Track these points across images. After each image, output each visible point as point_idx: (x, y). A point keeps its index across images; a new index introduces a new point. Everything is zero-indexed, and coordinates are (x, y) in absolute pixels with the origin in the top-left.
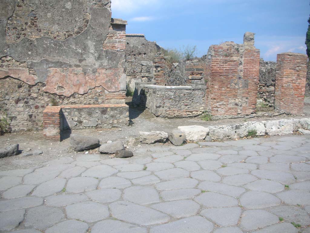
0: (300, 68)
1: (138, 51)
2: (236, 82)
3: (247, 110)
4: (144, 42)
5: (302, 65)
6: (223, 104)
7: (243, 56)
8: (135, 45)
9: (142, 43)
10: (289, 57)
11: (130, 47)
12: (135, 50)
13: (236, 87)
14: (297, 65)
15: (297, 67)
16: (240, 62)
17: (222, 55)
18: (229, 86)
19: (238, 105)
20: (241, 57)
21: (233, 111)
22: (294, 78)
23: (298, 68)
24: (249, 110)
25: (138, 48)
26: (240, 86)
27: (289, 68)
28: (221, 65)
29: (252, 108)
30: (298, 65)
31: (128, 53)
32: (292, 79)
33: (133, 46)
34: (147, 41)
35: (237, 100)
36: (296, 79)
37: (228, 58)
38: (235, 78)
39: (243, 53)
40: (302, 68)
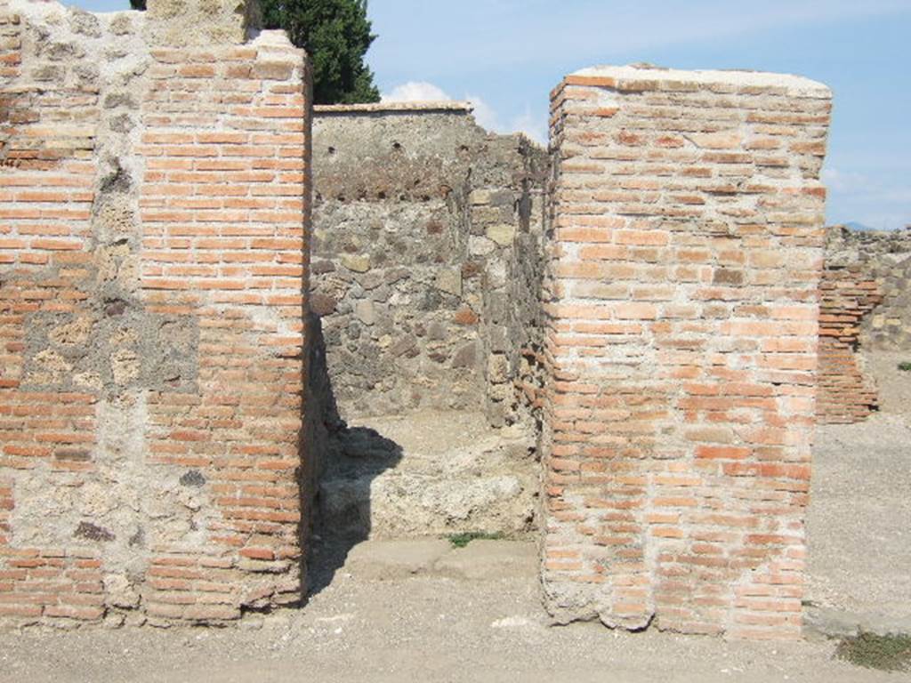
0: (746, 203)
1: (440, 179)
2: (79, 337)
3: (196, 584)
4: (467, 137)
5: (760, 179)
7: (135, 116)
8: (429, 153)
9: (457, 142)
10: (608, 101)
11: (405, 162)
12: (428, 175)
13: (79, 379)
14: (705, 173)
15: (715, 193)
16: (110, 170)
19: (107, 537)
20: (121, 125)
21: (63, 580)
22: (681, 296)
23: (725, 206)
24: (216, 584)
25: (439, 165)
26: (121, 375)
27: (611, 207)
29: (246, 564)
30: (717, 182)
31: (399, 191)
32: (658, 311)
33: (422, 158)
34: (479, 130)
35: (91, 488)
36: (699, 308)
38: (67, 307)
39: (139, 90)
40: (761, 206)
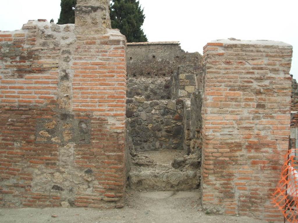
0: (267, 83)
1: (169, 68)
2: (53, 127)
4: (178, 54)
5: (270, 75)
6: (16, 186)
7: (71, 57)
8: (165, 59)
10: (221, 51)
11: (157, 62)
12: (165, 67)
13: (53, 139)
14: (253, 73)
15: (257, 79)
16: (63, 74)
17: (9, 55)
18: (32, 137)
19: (62, 190)
20: (67, 60)
22: (245, 113)
23: (260, 84)
24: (96, 205)
25: (169, 63)
26: (66, 138)
27: (223, 84)
28: (8, 83)
29: (106, 199)
30: (256, 76)
31: (155, 72)
32: (238, 117)
33: (162, 61)
34: (182, 51)
35: (57, 174)
36: (252, 116)
37: (27, 63)
40: (271, 83)
